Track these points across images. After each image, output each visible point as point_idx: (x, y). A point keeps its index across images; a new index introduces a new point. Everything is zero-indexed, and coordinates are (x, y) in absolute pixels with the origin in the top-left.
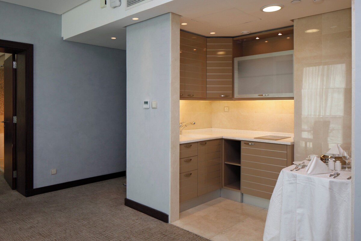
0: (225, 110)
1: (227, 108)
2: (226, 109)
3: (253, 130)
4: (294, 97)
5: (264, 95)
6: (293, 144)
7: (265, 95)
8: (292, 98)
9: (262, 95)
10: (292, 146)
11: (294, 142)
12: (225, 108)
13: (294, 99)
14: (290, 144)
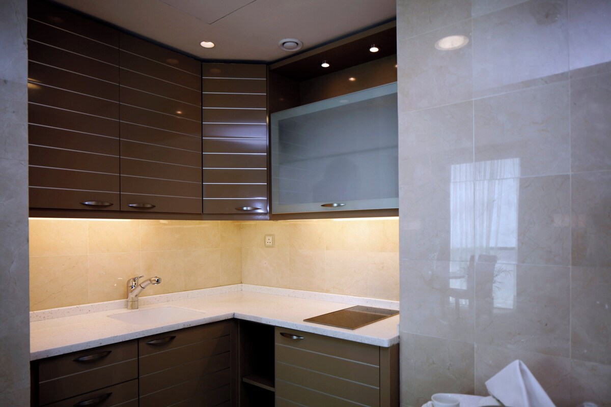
0: (267, 244)
1: (271, 238)
2: (269, 240)
3: (322, 291)
4: (398, 209)
5: (335, 205)
6: (396, 342)
7: (339, 205)
8: (394, 212)
9: (331, 205)
10: (395, 349)
11: (399, 337)
12: (267, 238)
13: (397, 215)
14: (386, 345)
